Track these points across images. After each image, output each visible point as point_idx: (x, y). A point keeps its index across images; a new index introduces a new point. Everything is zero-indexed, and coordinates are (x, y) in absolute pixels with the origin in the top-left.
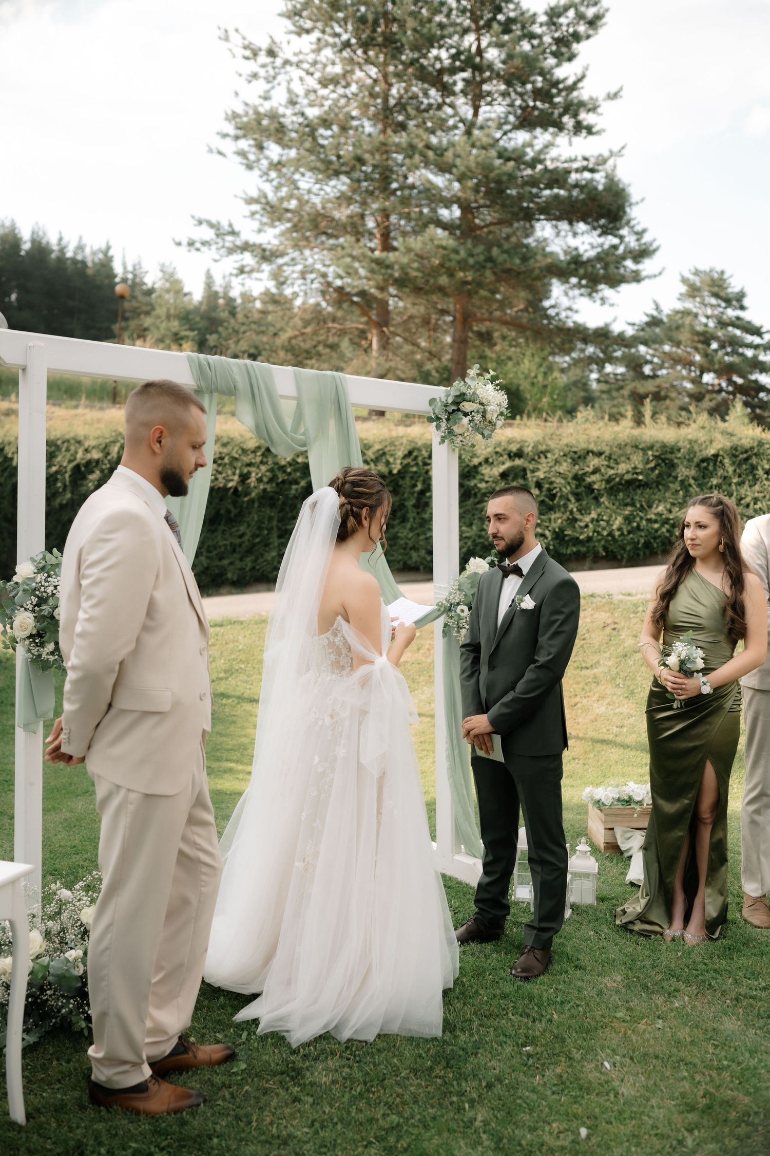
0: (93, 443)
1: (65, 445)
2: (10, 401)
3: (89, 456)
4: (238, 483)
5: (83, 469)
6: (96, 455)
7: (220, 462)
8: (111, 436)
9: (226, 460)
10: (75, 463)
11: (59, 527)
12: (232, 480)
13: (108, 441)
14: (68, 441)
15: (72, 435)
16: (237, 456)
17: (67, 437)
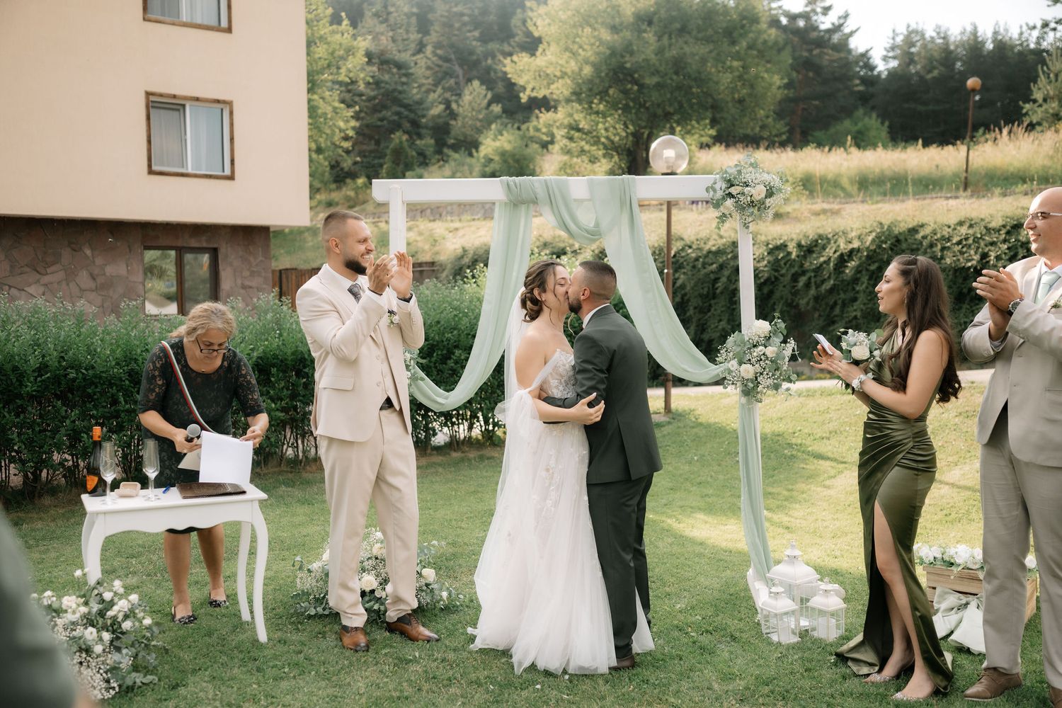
0: (854, 234)
1: (836, 237)
2: (829, 203)
3: (851, 246)
4: (978, 262)
5: (846, 258)
6: (856, 244)
7: (964, 243)
8: (871, 226)
9: (970, 241)
10: (838, 254)
11: (828, 309)
12: (973, 259)
13: (867, 231)
14: (837, 234)
15: (842, 228)
16: (979, 236)
17: (837, 231)
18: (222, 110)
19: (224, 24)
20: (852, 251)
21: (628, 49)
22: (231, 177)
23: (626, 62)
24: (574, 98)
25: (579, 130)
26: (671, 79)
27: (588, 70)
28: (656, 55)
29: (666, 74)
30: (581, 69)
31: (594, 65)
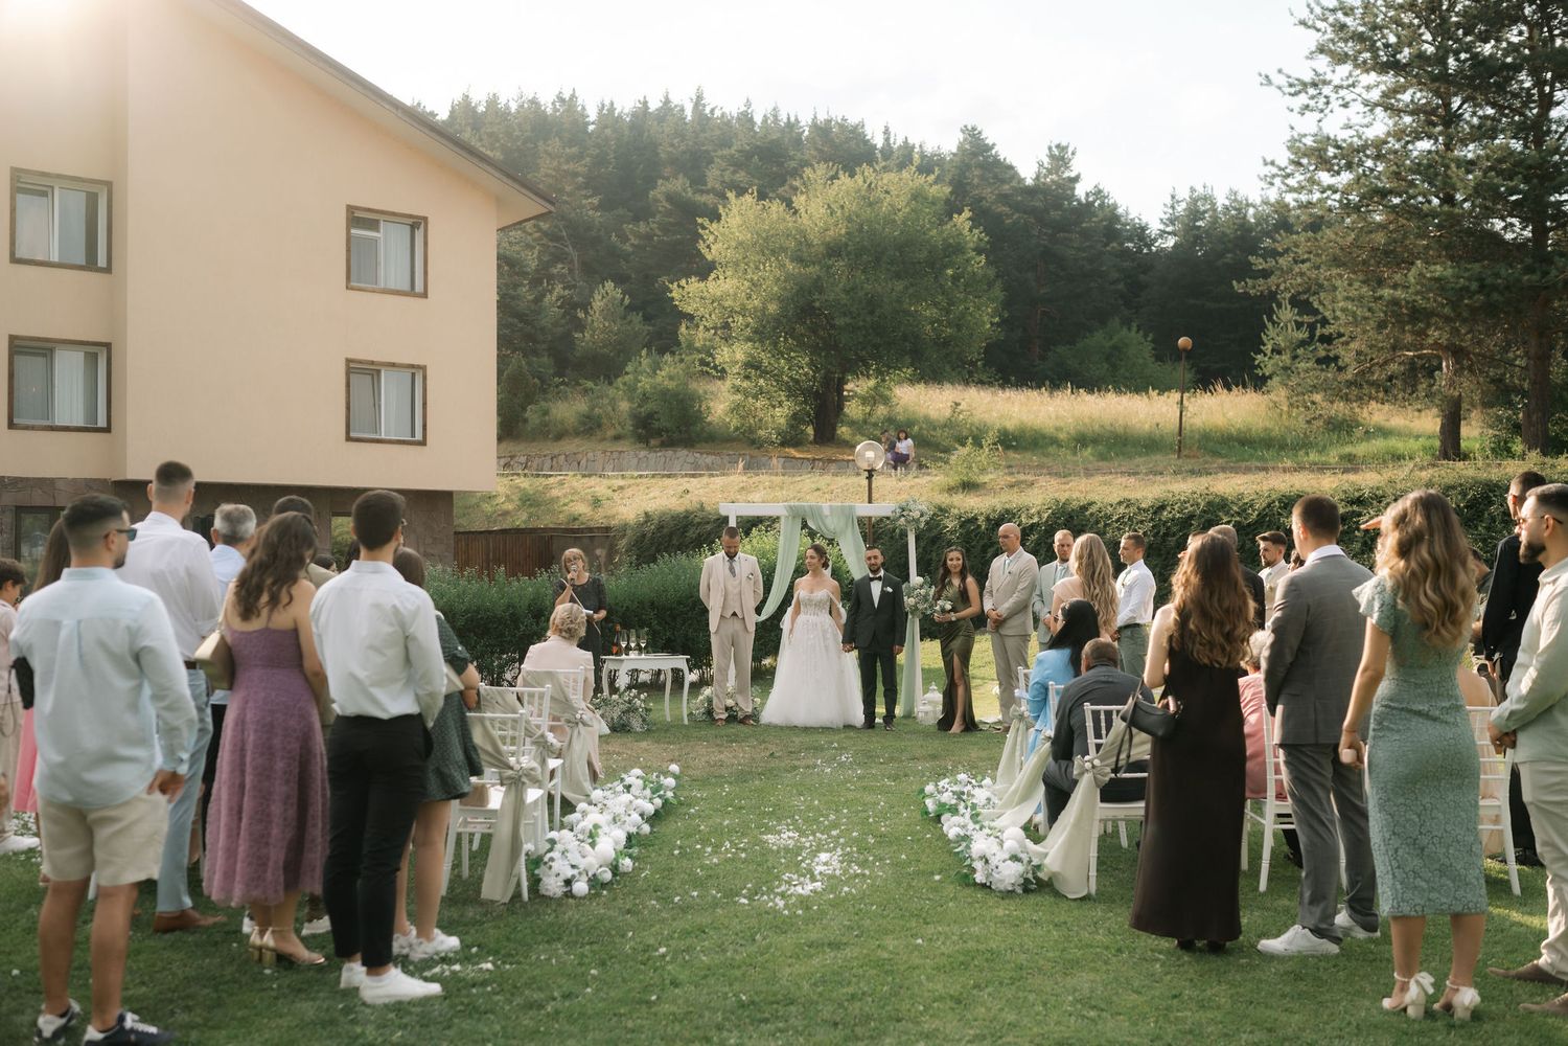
18: (413, 375)
19: (419, 288)
20: (1033, 525)
21: (817, 285)
22: (423, 443)
23: (814, 301)
24: (757, 337)
25: (757, 368)
26: (864, 321)
27: (773, 308)
28: (847, 292)
29: (859, 315)
30: (765, 308)
31: (780, 299)
